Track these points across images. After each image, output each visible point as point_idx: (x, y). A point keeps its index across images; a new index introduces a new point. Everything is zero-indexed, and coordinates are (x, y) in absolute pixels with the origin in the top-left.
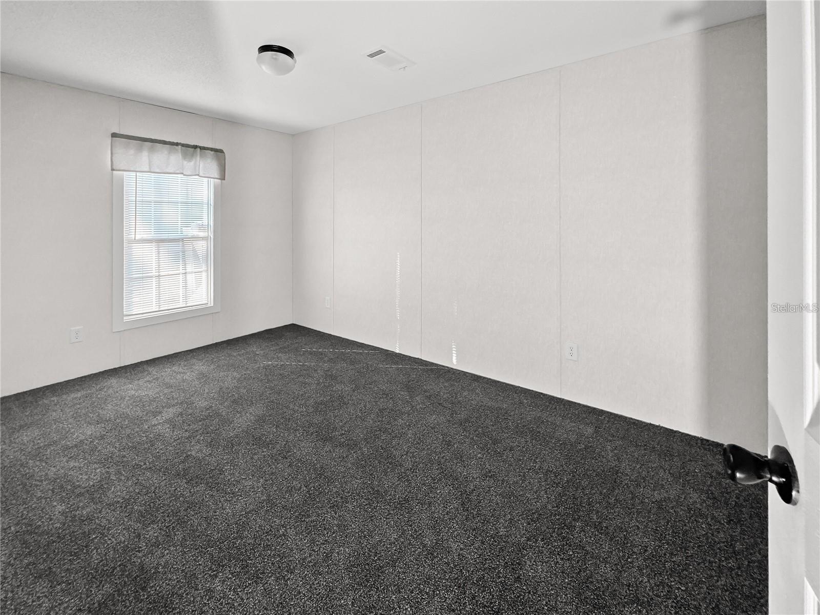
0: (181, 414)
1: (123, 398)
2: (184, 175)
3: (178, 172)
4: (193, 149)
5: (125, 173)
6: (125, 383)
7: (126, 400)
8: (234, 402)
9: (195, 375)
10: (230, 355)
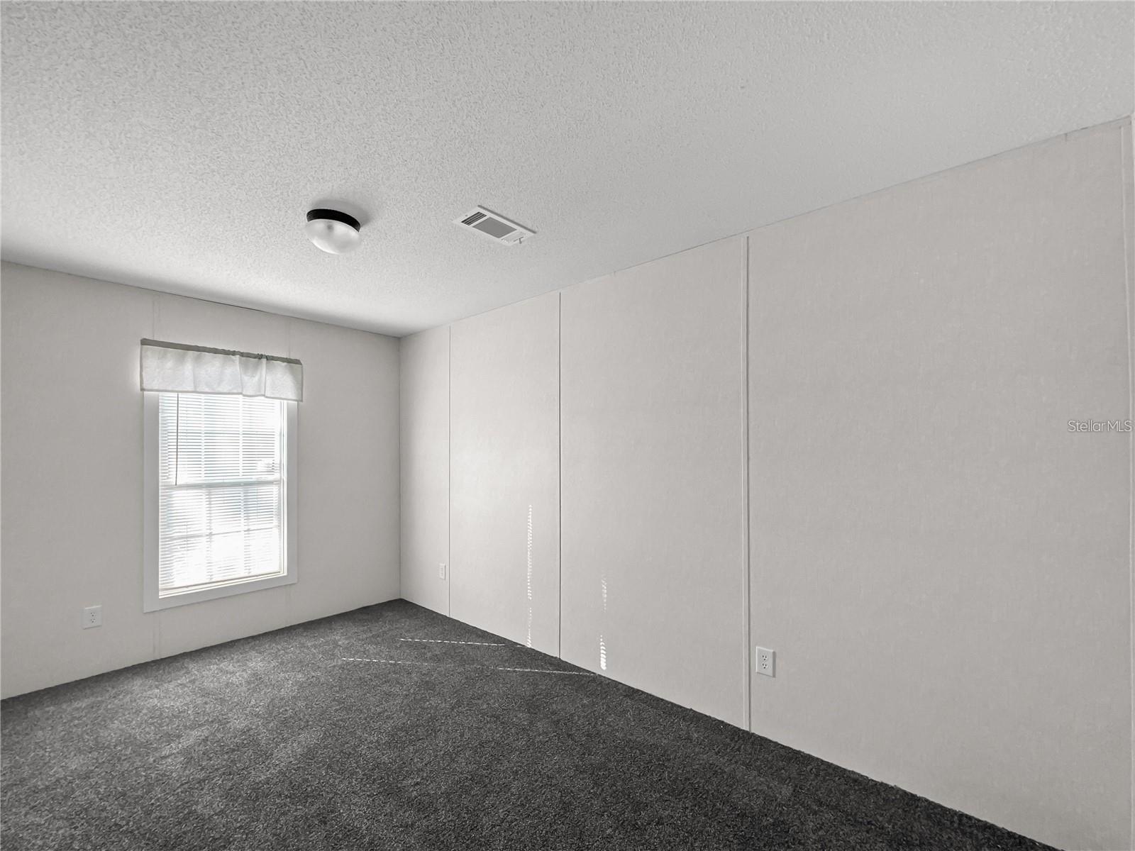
0: (205, 740)
1: (138, 712)
2: (244, 396)
3: (235, 391)
4: (257, 360)
5: (161, 394)
6: (150, 687)
7: (141, 714)
8: (285, 722)
9: (246, 676)
10: (303, 646)
